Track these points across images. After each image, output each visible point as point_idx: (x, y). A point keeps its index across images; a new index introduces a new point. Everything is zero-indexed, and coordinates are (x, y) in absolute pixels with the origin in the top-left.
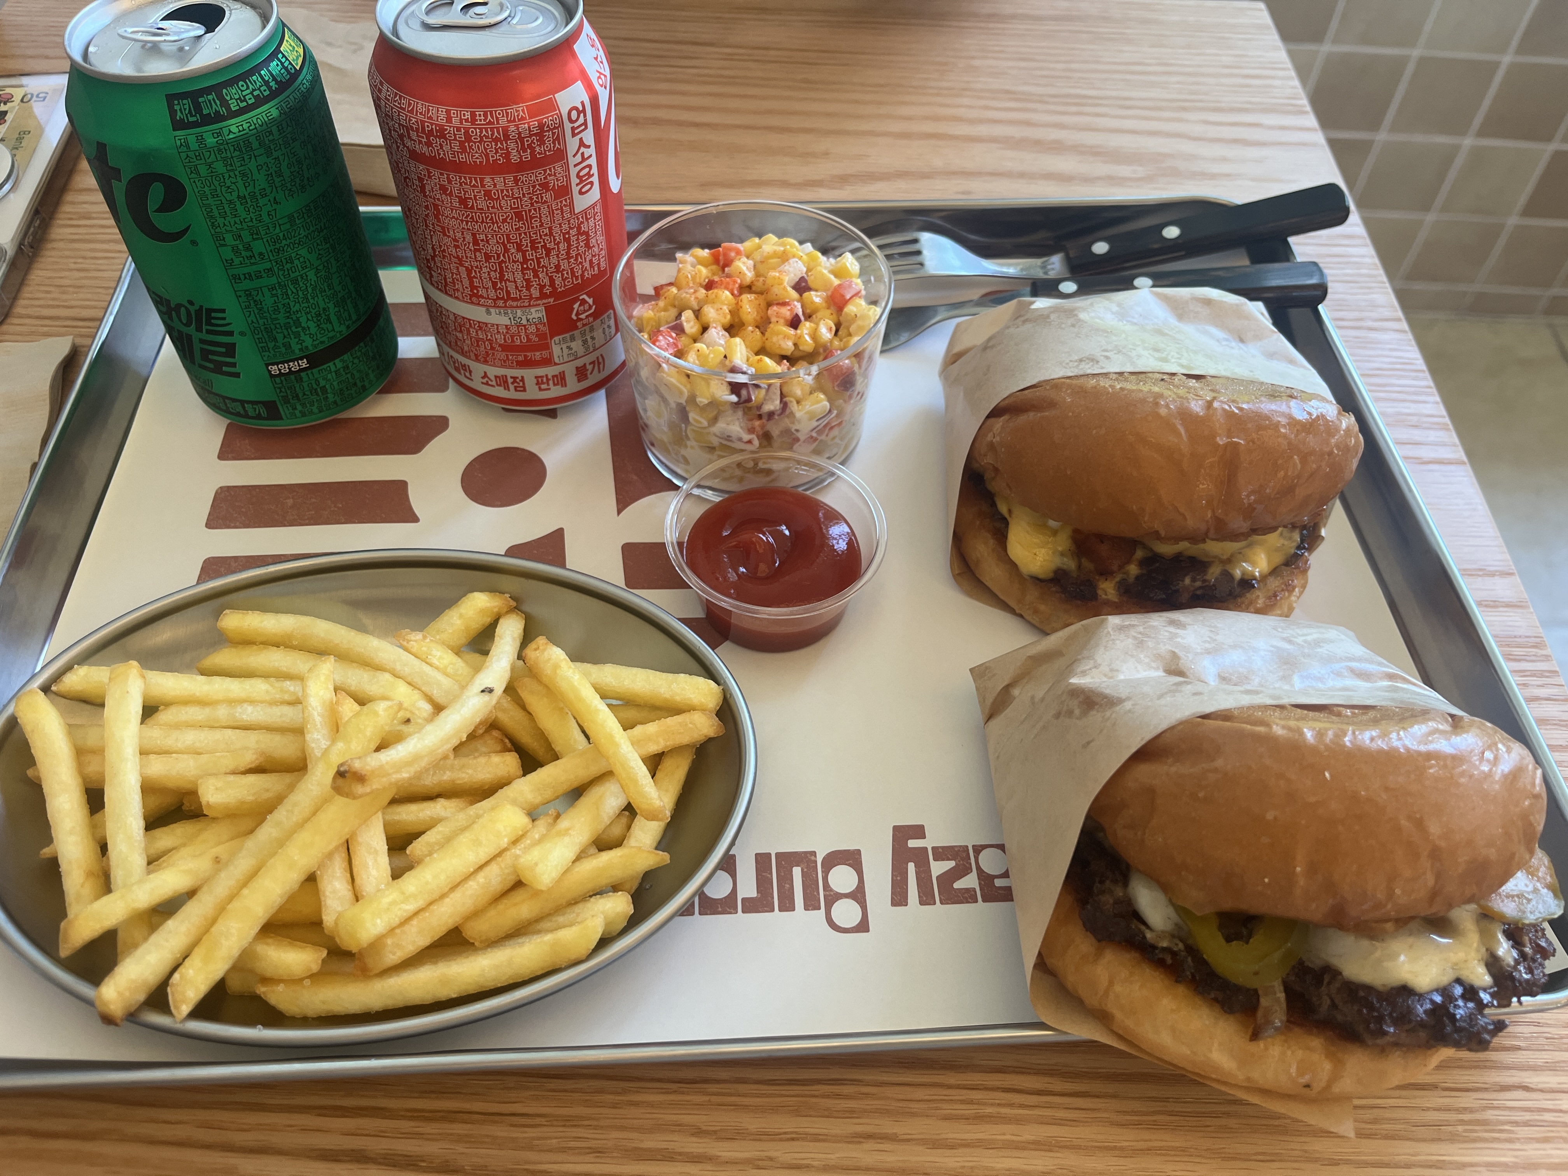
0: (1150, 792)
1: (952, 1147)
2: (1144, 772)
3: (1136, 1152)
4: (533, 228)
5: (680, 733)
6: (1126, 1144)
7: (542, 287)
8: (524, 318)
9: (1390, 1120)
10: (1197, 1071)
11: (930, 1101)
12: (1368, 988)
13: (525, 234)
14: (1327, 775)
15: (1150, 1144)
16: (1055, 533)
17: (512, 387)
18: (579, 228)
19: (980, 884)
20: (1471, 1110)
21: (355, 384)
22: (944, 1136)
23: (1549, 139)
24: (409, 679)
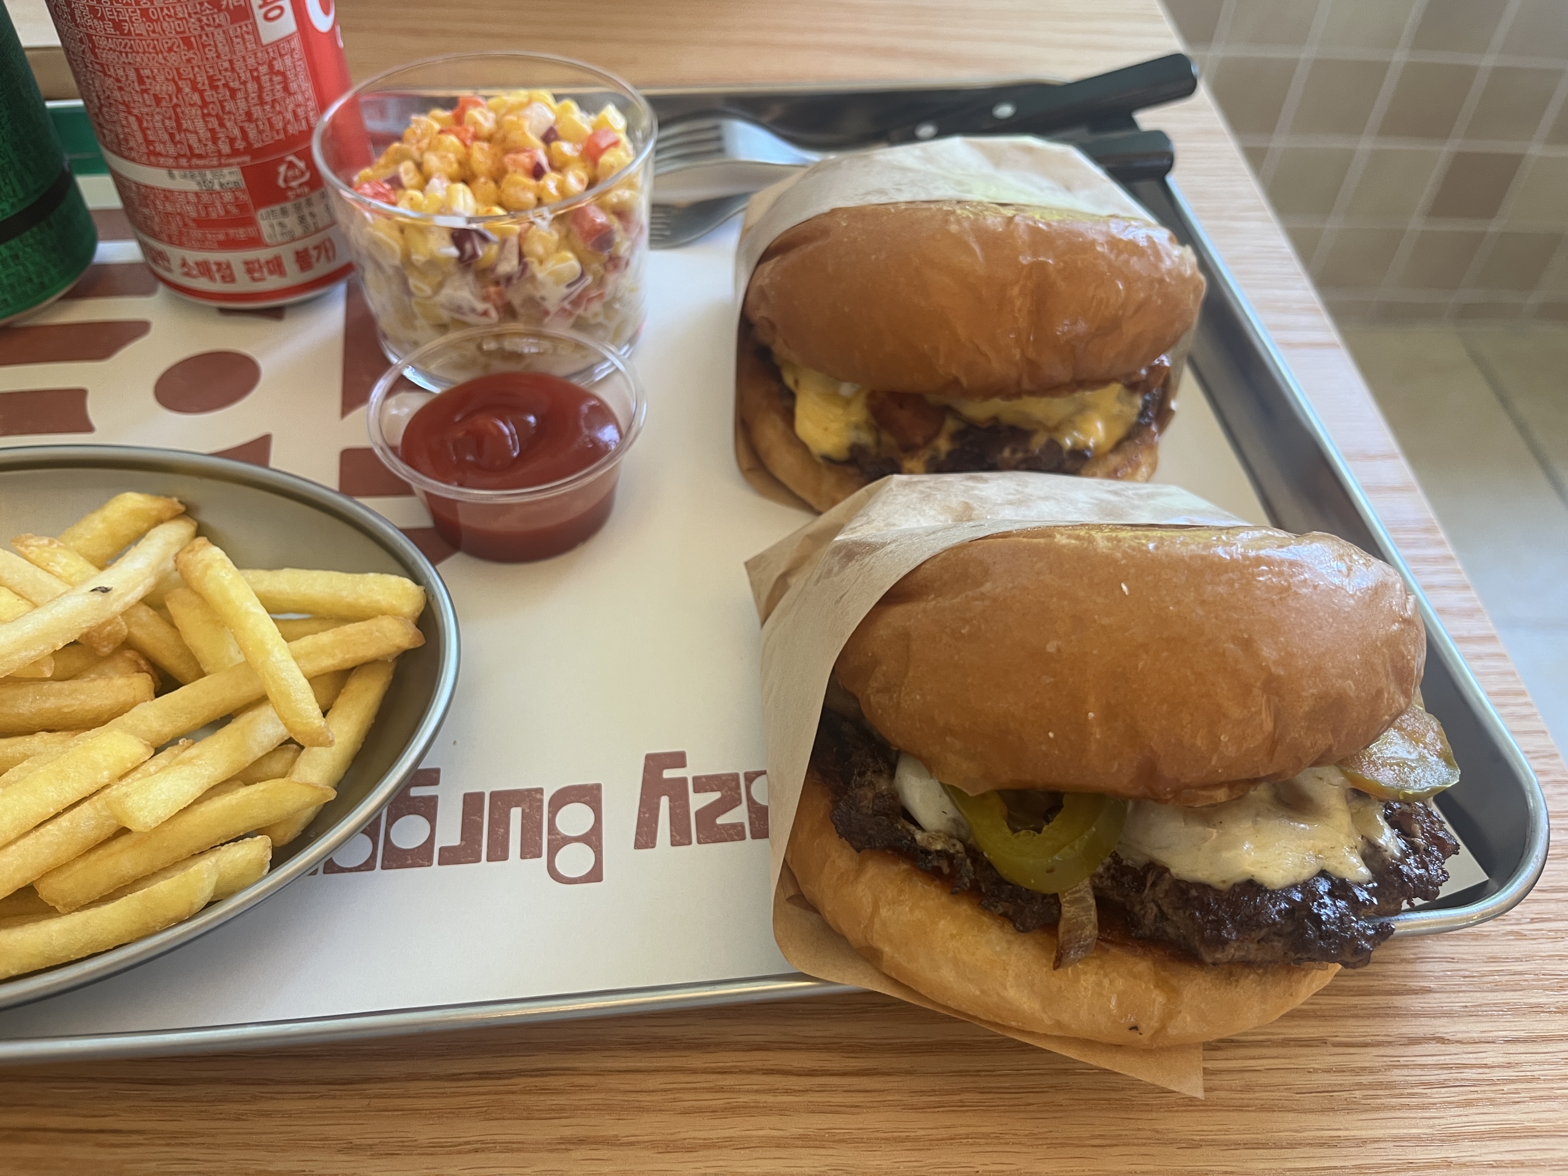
0: (905, 636)
1: (691, 1149)
2: (897, 614)
3: (934, 1143)
4: (207, 59)
5: (363, 644)
6: (921, 1133)
7: (232, 141)
8: (216, 181)
9: (1266, 1087)
10: (991, 1018)
11: (666, 1091)
12: (1204, 887)
13: (199, 67)
14: (1124, 587)
15: (953, 1131)
16: (847, 402)
17: (217, 276)
18: (271, 66)
19: (750, 817)
20: (1371, 1071)
21: (30, 280)
22: (682, 1135)
23: (1445, 135)
24: (18, 589)
